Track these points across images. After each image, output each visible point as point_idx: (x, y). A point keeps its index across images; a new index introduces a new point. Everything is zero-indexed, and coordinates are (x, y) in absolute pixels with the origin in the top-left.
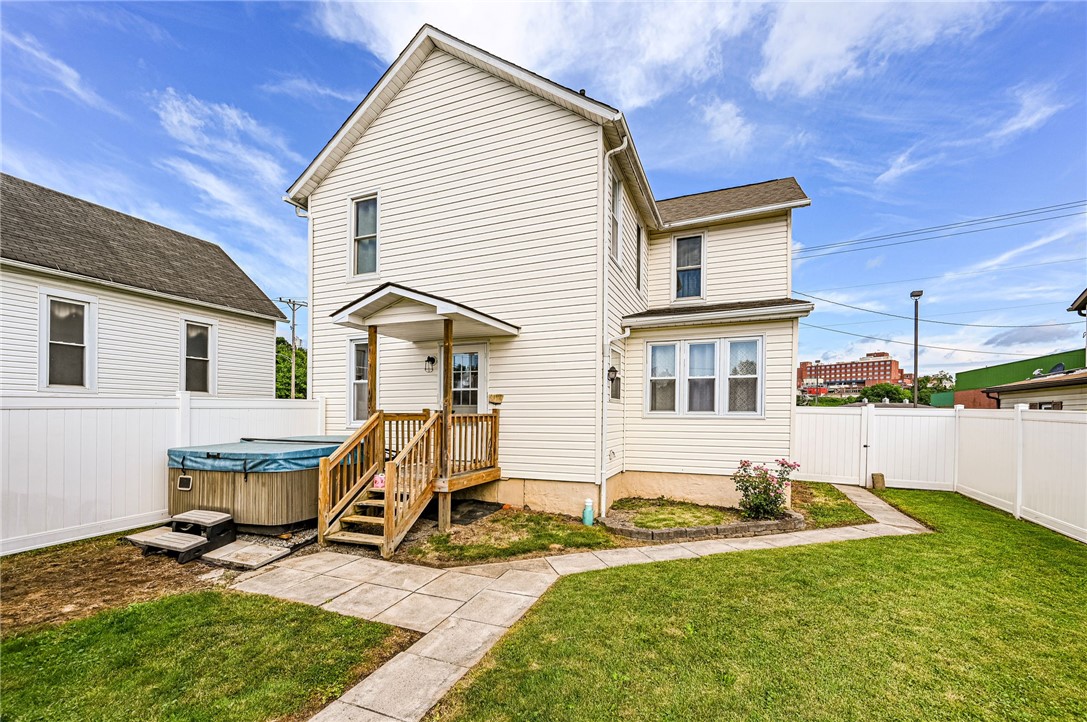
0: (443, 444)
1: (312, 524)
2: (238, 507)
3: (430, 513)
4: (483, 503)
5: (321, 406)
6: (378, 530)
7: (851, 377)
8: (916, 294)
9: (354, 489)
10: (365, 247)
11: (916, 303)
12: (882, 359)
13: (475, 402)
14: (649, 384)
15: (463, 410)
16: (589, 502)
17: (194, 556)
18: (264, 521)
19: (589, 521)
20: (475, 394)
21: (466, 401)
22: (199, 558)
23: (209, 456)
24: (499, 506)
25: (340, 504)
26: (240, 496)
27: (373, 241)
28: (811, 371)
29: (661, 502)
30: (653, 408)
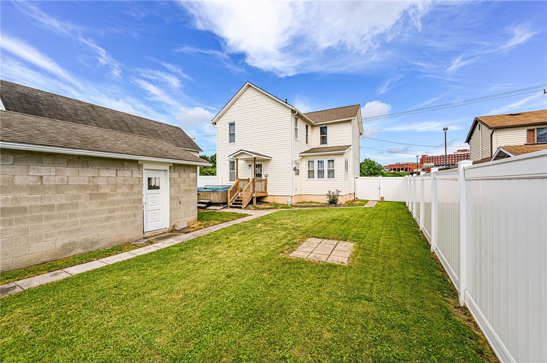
0: (254, 186)
1: (226, 203)
2: (211, 199)
3: (251, 203)
4: (263, 202)
5: (221, 177)
6: (241, 204)
7: (449, 162)
8: (445, 129)
9: (234, 196)
10: (232, 135)
11: (445, 133)
12: (466, 153)
13: (261, 176)
14: (307, 171)
15: (258, 178)
16: (289, 200)
17: (204, 208)
18: (217, 202)
19: (289, 205)
20: (261, 174)
21: (259, 176)
22: (205, 209)
23: (204, 188)
24: (268, 202)
25: (232, 199)
26: (212, 197)
27: (234, 134)
28: (427, 159)
29: (311, 202)
30: (309, 177)
